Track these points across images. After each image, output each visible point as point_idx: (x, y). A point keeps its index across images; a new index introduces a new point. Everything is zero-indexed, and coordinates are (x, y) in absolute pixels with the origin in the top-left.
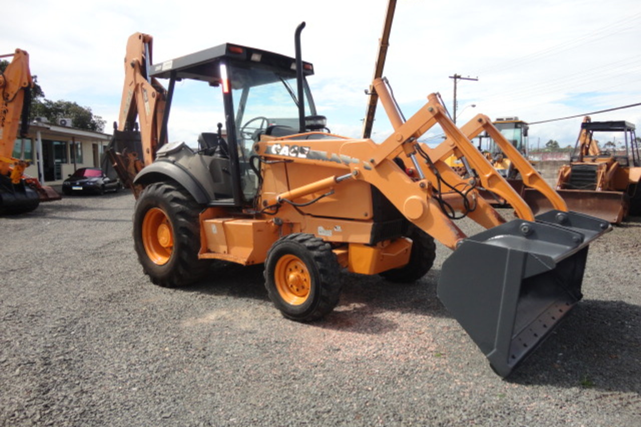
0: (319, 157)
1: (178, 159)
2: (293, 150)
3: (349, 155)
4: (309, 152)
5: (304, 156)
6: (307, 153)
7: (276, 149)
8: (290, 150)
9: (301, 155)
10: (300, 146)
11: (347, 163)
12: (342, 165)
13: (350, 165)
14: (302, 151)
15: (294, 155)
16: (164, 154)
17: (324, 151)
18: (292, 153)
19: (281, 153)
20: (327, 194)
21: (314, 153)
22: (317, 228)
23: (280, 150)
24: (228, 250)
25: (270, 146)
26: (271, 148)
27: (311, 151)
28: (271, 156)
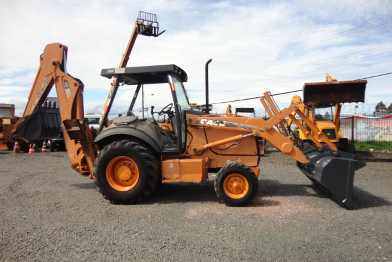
0: (233, 126)
1: (136, 126)
2: (215, 122)
3: (252, 125)
4: (226, 123)
5: (223, 125)
6: (225, 124)
7: (204, 122)
8: (213, 122)
9: (220, 125)
10: (220, 120)
11: (250, 129)
12: (247, 130)
13: (252, 129)
14: (222, 123)
15: (217, 125)
16: (127, 123)
17: (236, 122)
18: (215, 123)
19: (207, 124)
20: (236, 144)
21: (230, 124)
22: (226, 161)
23: (207, 122)
24: (180, 177)
25: (199, 120)
26: (200, 121)
27: (228, 123)
28: (200, 125)
